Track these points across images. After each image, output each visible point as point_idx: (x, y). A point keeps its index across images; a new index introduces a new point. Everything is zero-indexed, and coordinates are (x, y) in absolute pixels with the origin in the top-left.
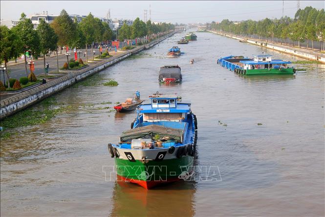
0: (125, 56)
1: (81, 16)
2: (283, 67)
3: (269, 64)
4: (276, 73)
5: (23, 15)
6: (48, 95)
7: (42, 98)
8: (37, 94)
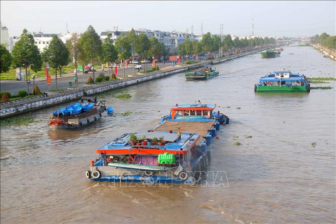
0: (176, 71)
1: (153, 30)
2: (297, 84)
3: (281, 81)
4: (288, 90)
5: (25, 31)
6: (35, 108)
7: (24, 110)
8: (16, 107)
